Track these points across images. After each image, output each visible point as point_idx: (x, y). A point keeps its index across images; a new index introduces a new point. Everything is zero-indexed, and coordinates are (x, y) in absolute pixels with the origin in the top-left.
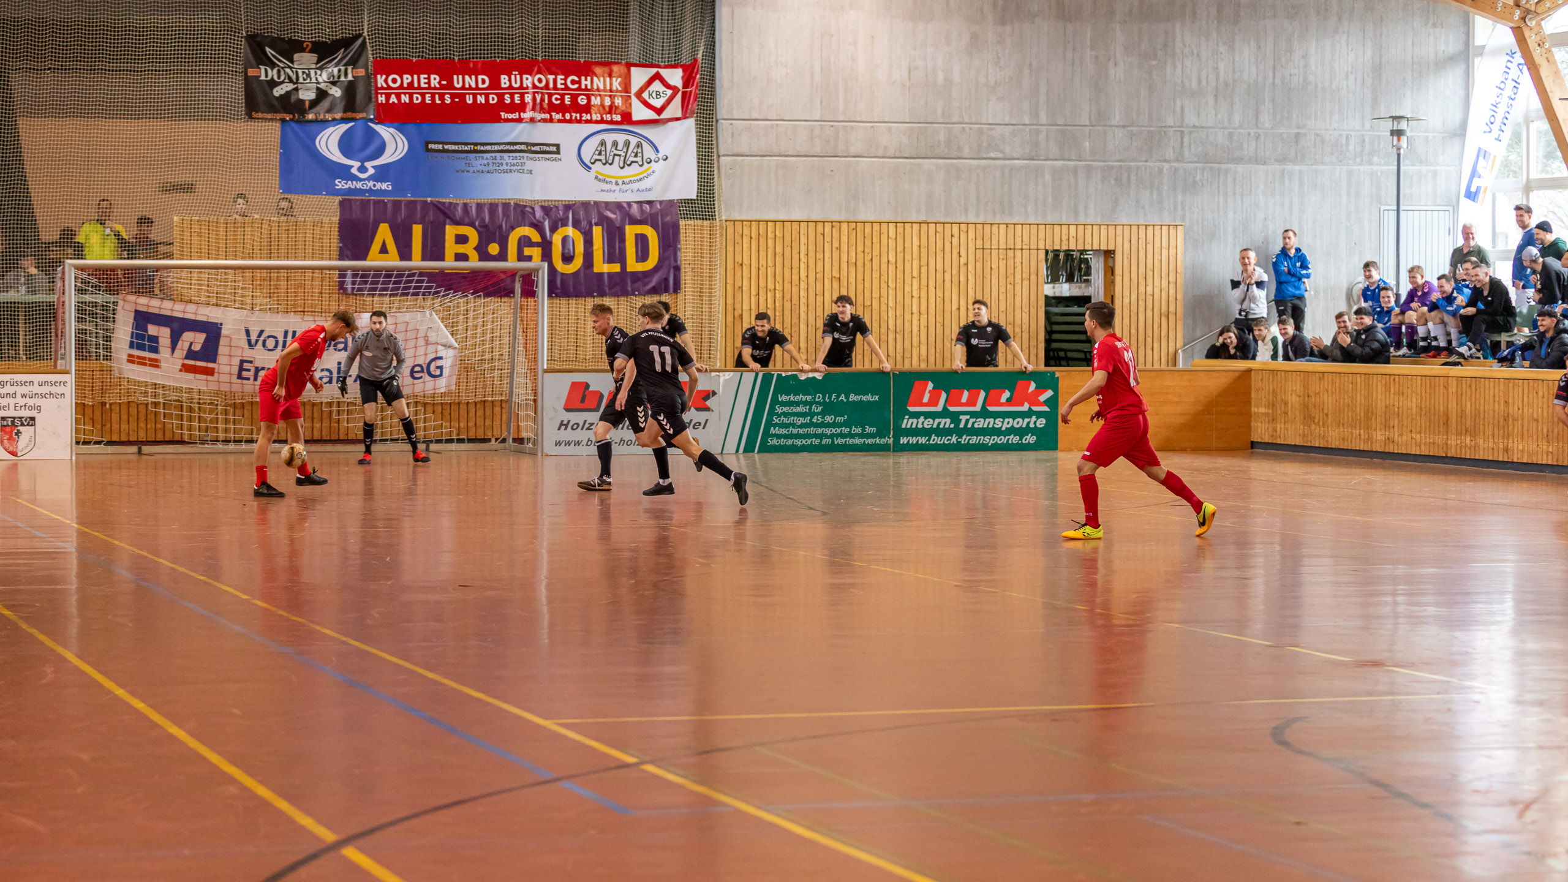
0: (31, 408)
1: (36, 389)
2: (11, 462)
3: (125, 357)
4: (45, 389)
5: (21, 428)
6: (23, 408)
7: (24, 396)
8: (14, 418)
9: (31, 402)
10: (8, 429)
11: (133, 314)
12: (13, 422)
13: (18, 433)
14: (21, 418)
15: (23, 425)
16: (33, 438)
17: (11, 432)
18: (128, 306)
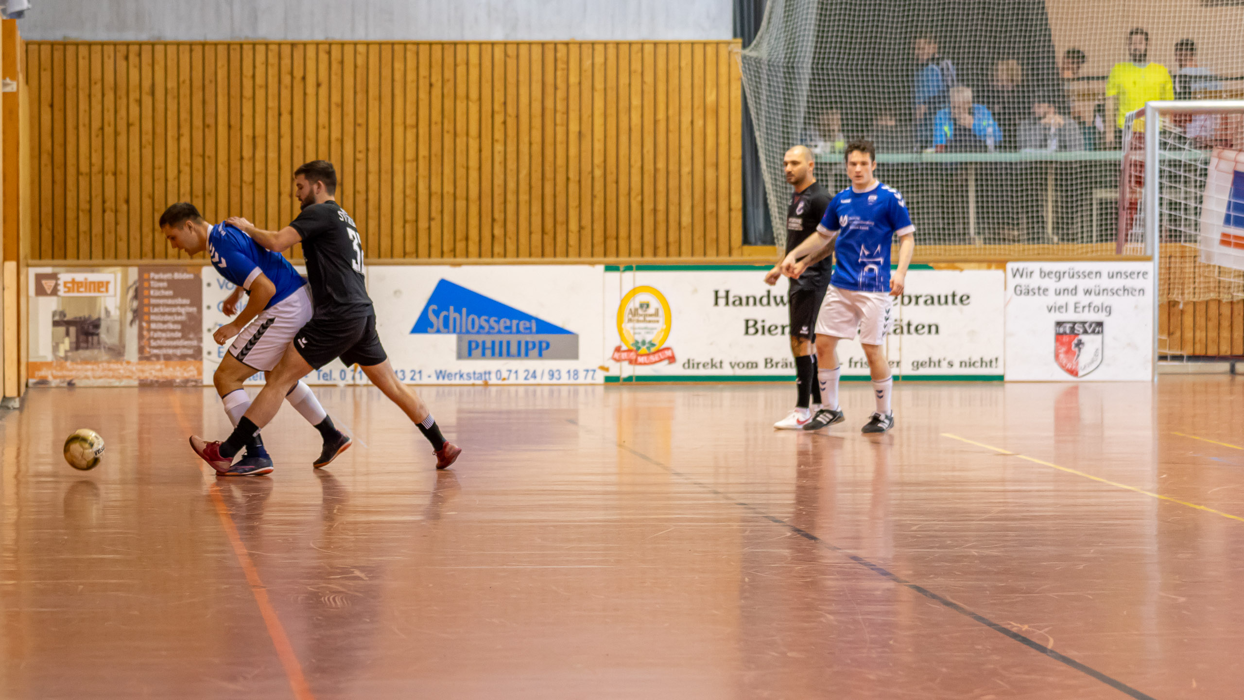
0: (1098, 309)
1: (1105, 282)
2: (1070, 385)
3: (1217, 237)
4: (1117, 283)
5: (1084, 338)
6: (1086, 309)
7: (1088, 292)
8: (1074, 323)
9: (1097, 301)
10: (1065, 339)
11: (1231, 177)
12: (1073, 329)
13: (1080, 344)
14: (1084, 323)
15: (1085, 332)
16: (1100, 352)
17: (1070, 343)
18: (1224, 165)
